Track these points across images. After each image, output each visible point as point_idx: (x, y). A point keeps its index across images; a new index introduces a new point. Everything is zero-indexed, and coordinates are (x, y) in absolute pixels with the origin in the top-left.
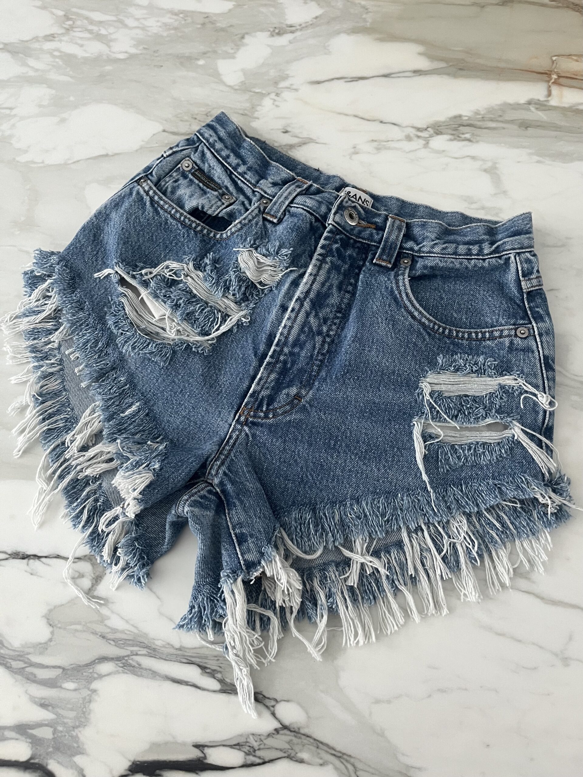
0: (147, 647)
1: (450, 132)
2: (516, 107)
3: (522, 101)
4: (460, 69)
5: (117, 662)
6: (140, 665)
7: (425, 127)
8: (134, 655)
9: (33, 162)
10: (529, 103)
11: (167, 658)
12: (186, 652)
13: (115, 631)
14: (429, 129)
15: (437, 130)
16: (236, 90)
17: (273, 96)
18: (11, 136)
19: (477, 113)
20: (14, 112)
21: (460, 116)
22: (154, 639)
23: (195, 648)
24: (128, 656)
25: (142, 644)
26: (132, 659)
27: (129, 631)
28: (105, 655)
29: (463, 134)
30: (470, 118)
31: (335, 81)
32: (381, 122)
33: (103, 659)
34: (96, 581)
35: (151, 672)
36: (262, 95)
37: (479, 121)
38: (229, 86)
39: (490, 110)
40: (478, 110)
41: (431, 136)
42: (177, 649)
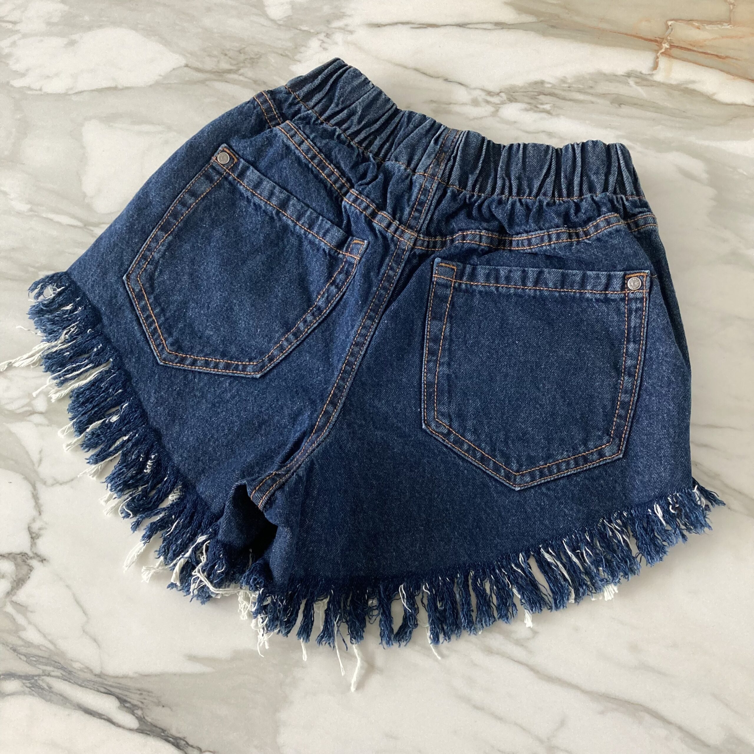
0: (63, 668)
1: (527, 100)
2: (612, 78)
3: (621, 70)
4: (553, 27)
5: (24, 681)
6: (50, 688)
7: (498, 91)
8: (45, 675)
9: (29, 88)
10: (629, 75)
11: (83, 684)
12: (105, 679)
13: (29, 644)
14: (502, 94)
15: (512, 95)
16: (280, 25)
17: (322, 36)
18: (9, 55)
19: (563, 81)
20: (18, 27)
21: (542, 82)
22: (71, 660)
23: (117, 677)
24: (39, 676)
25: (57, 664)
26: (43, 680)
27: (45, 646)
28: (13, 672)
29: (542, 104)
30: (554, 86)
31: (400, 26)
32: (446, 80)
33: (10, 675)
34: (18, 585)
35: (61, 698)
36: (309, 35)
37: (564, 90)
38: (272, 20)
39: (580, 79)
40: (565, 77)
41: (503, 103)
42: (95, 675)
